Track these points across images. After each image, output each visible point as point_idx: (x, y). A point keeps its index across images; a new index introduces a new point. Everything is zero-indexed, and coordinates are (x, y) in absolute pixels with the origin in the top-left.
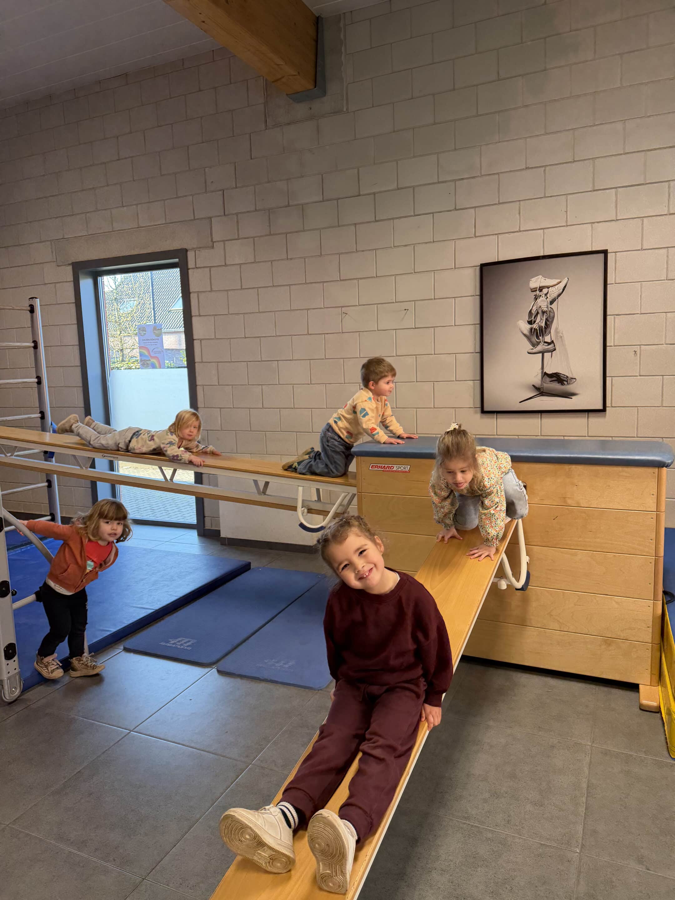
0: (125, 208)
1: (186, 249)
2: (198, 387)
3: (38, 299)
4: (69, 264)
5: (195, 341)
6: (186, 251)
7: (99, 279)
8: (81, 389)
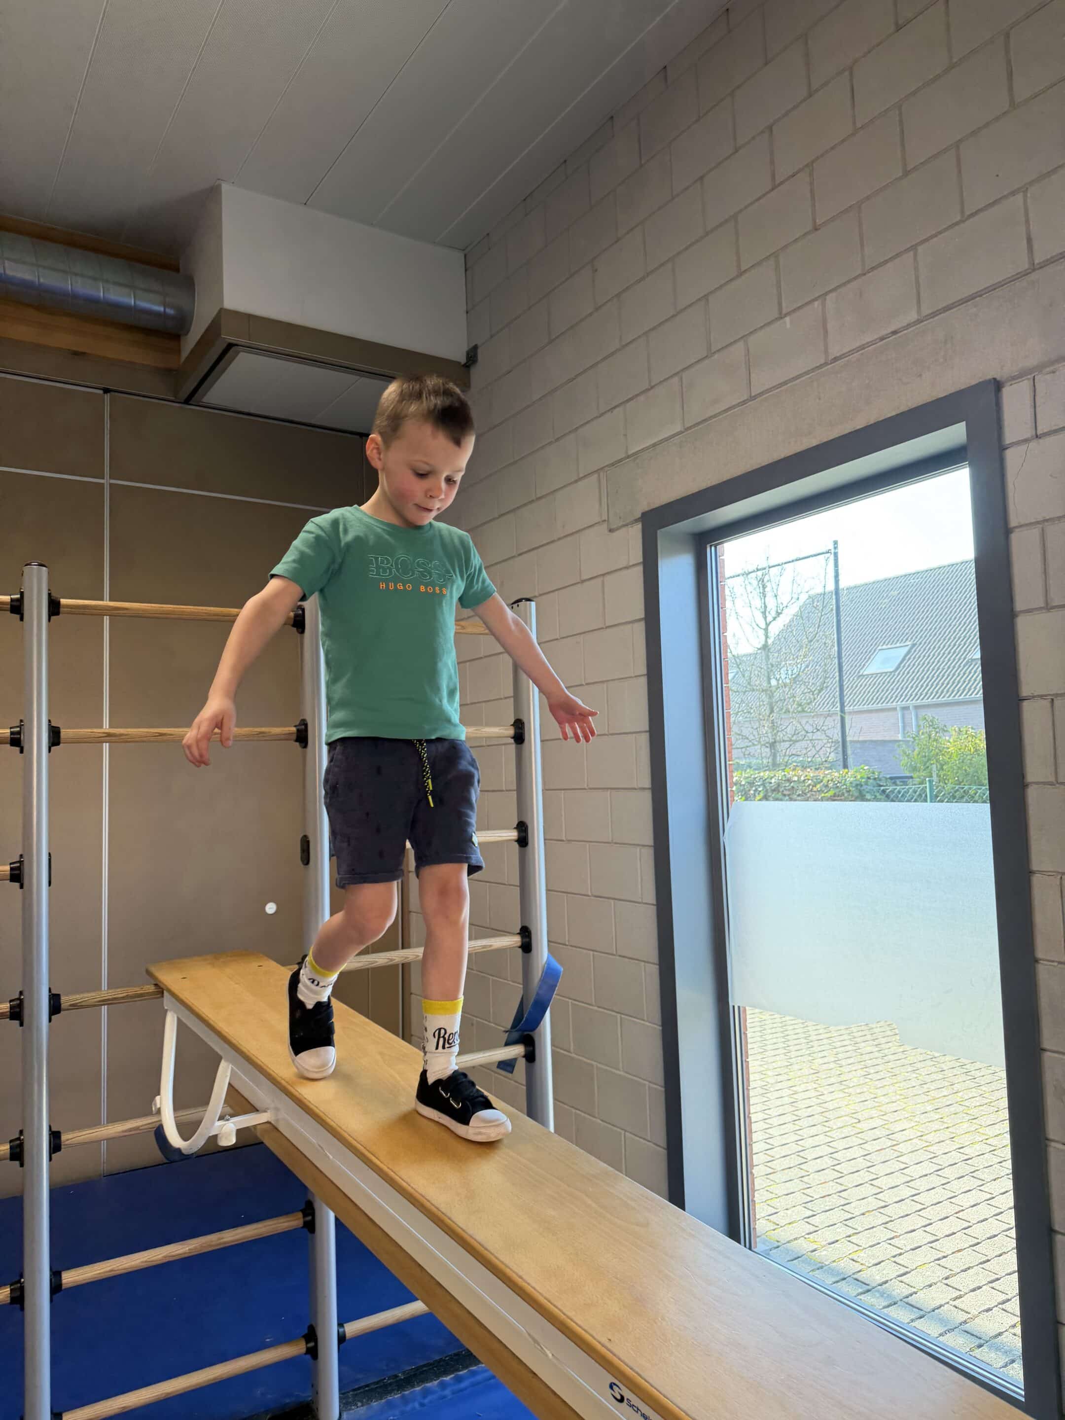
0: (787, 319)
1: (995, 379)
2: (1036, 880)
3: (533, 604)
4: (636, 521)
5: (1026, 705)
6: (997, 385)
7: (710, 551)
8: (651, 851)
